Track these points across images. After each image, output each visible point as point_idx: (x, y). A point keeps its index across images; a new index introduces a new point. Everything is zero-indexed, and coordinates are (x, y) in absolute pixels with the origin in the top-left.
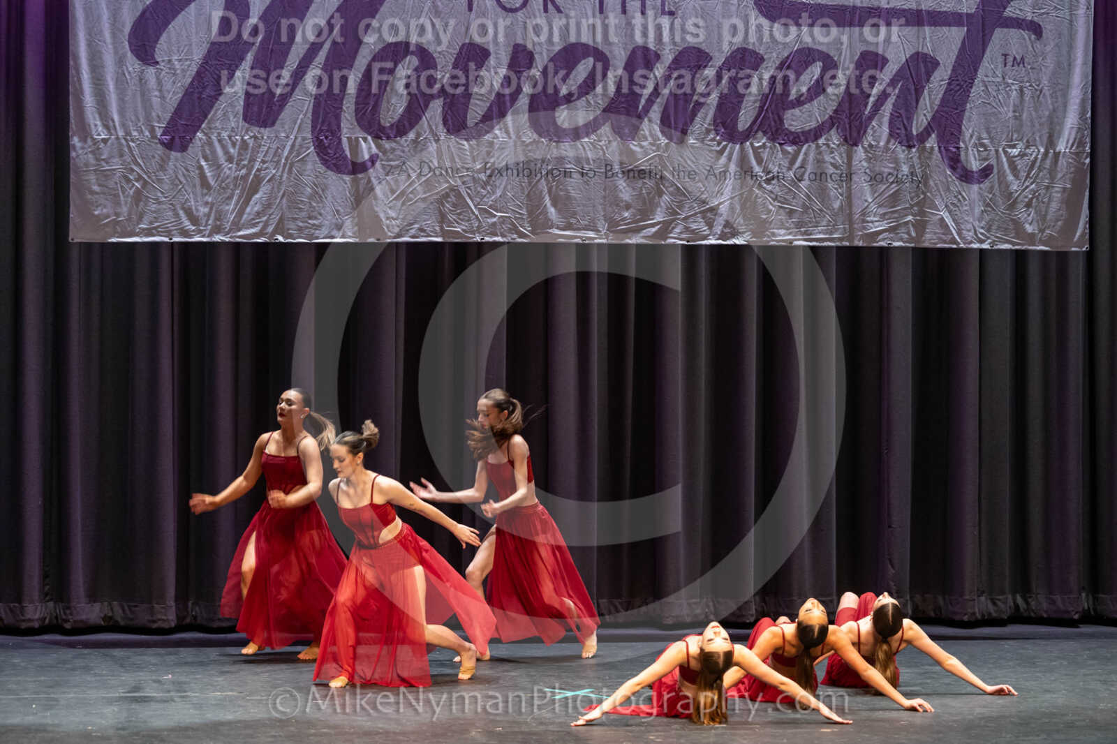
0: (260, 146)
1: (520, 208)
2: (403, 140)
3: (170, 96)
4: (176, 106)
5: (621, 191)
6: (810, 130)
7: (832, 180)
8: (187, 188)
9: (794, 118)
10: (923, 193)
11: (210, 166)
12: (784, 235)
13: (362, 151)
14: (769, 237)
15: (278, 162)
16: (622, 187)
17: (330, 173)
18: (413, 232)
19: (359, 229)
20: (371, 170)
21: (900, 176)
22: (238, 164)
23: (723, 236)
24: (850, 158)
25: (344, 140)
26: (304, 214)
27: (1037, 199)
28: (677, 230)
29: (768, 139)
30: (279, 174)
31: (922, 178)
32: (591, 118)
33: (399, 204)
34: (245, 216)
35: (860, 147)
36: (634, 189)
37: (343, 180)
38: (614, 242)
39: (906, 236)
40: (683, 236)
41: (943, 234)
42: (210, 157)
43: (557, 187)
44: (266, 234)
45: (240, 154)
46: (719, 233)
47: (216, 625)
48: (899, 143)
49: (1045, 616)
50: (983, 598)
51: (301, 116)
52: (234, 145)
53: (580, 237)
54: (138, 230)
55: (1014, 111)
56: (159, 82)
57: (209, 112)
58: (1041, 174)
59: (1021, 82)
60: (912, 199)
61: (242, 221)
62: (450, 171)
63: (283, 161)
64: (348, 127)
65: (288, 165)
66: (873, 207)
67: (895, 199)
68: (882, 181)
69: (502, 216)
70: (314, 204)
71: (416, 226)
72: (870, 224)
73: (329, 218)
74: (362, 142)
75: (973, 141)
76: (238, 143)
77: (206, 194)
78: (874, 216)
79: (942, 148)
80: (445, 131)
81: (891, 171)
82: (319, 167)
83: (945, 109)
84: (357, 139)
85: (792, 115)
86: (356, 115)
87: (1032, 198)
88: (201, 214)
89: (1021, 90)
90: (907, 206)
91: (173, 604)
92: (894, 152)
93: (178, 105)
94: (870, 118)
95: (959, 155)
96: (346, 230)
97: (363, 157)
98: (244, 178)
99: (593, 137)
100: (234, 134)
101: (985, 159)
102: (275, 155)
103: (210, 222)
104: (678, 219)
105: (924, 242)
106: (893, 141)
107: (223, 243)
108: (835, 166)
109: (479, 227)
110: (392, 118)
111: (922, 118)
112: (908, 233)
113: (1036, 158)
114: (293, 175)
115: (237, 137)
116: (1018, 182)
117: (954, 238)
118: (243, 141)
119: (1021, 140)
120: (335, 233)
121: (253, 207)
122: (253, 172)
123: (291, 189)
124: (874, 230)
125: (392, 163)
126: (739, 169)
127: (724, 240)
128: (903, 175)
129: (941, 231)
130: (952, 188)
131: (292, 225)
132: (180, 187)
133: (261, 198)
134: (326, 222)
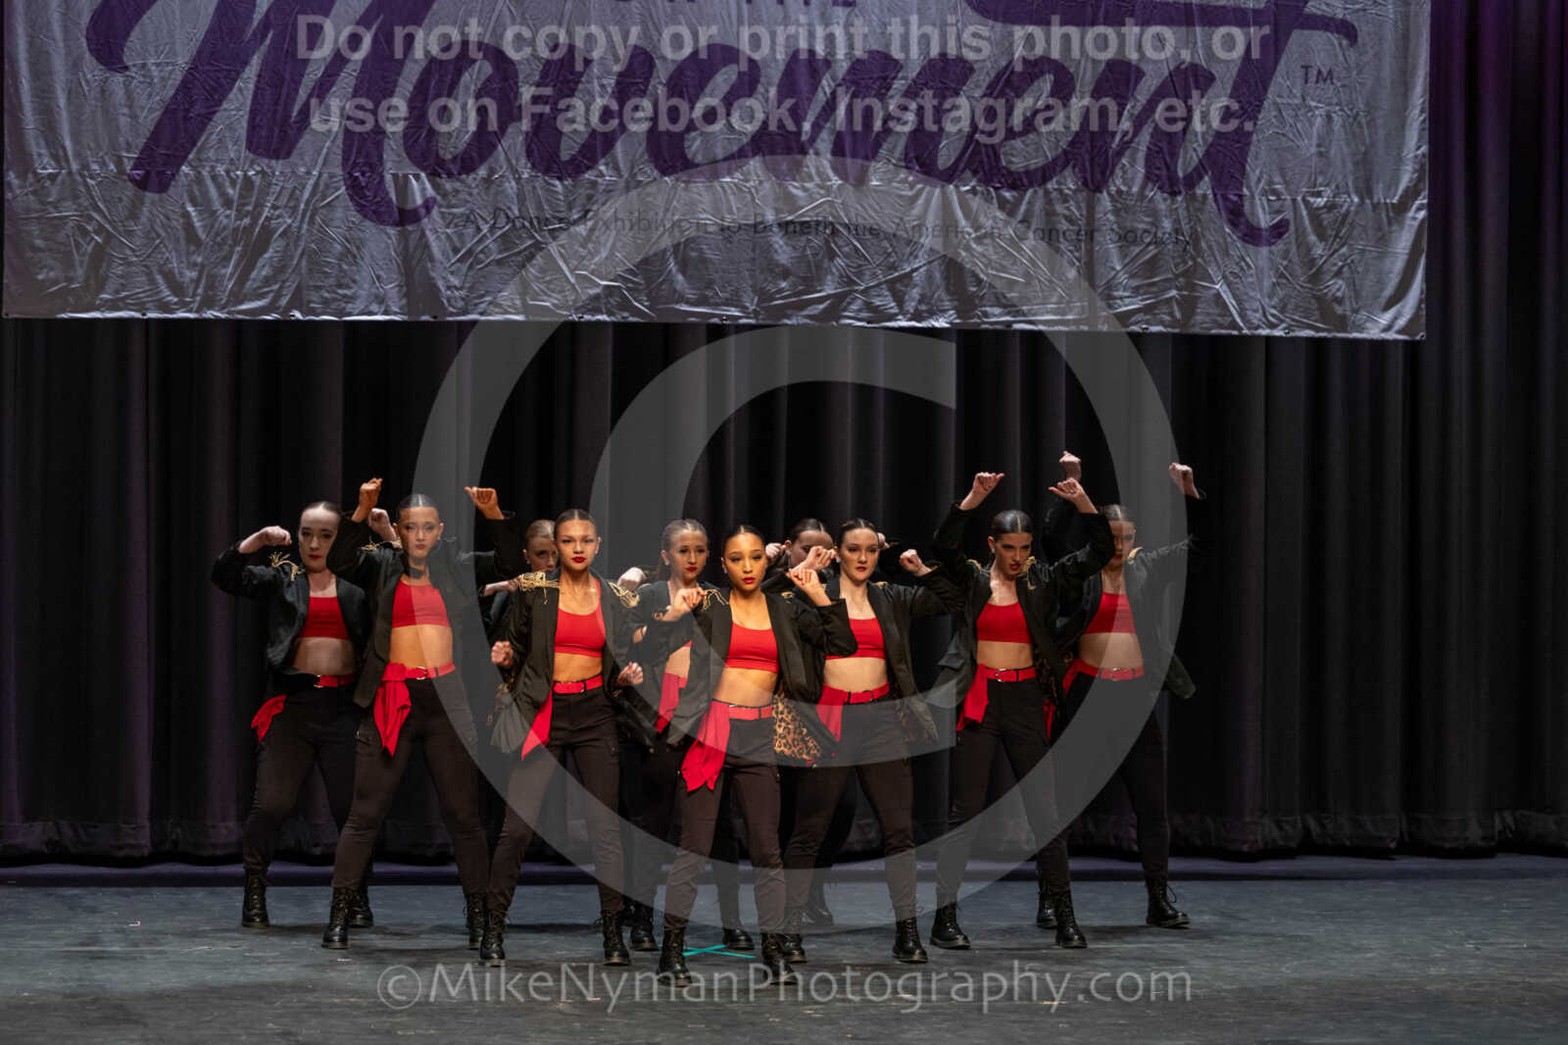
0: (270, 185)
1: (635, 275)
2: (470, 179)
3: (144, 114)
4: (152, 128)
5: (776, 251)
6: (1036, 170)
7: (1065, 239)
8: (167, 242)
9: (1015, 152)
10: (1193, 259)
11: (200, 213)
12: (1000, 315)
13: (413, 194)
14: (979, 317)
15: (295, 208)
16: (776, 246)
17: (368, 223)
18: (482, 307)
19: (408, 303)
20: (425, 220)
21: (1160, 234)
22: (239, 210)
23: (917, 316)
24: (1091, 207)
25: (388, 178)
26: (330, 281)
27: (1350, 267)
28: (854, 307)
29: (979, 181)
30: (294, 225)
31: (1190, 237)
32: (735, 149)
33: (464, 267)
34: (250, 283)
35: (1105, 193)
36: (794, 248)
37: (387, 234)
38: (766, 323)
39: (1168, 318)
40: (864, 315)
41: (1220, 315)
42: (199, 200)
43: (686, 245)
44: (278, 308)
45: (241, 196)
46: (912, 311)
47: (207, 852)
48: (1160, 188)
50: (1266, 821)
51: (328, 144)
52: (233, 183)
53: (720, 316)
54: (98, 302)
55: (1319, 146)
56: (129, 94)
57: (199, 138)
58: (1356, 233)
59: (1330, 104)
60: (1176, 266)
61: (244, 291)
62: (535, 222)
63: (302, 206)
64: (394, 161)
65: (308, 215)
66: (1123, 278)
67: (1152, 266)
68: (1135, 241)
69: (608, 287)
70: (345, 267)
71: (488, 299)
72: (1119, 301)
73: (366, 286)
74: (414, 182)
75: (1261, 185)
76: (239, 181)
77: (194, 252)
78: (1125, 290)
79: (1219, 197)
80: (529, 165)
81: (1148, 227)
82: (355, 216)
83: (1223, 142)
84: (406, 176)
85: (1013, 148)
86: (405, 143)
87: (1342, 267)
88: (187, 280)
89: (1329, 117)
90: (1170, 276)
91: (147, 823)
92: (1151, 200)
93: (156, 128)
94: (1120, 154)
95: (1243, 206)
96: (390, 303)
97: (414, 201)
98: (248, 230)
99: (738, 175)
100: (234, 168)
101: (1279, 212)
102: (291, 196)
103: (200, 291)
104: (856, 291)
105: (1193, 326)
106: (1150, 185)
107: (217, 320)
108: (1070, 220)
110: (455, 148)
111: (1191, 155)
112: (1171, 314)
113: (1348, 211)
114: (316, 227)
115: (239, 173)
116: (1322, 245)
117: (1234, 321)
118: (246, 178)
119: (1327, 185)
120: (374, 307)
121: (259, 272)
122: (261, 222)
123: (313, 246)
124: (1125, 309)
125: (455, 210)
126: (937, 222)
127: (919, 322)
128: (1164, 234)
129: (1217, 311)
130: (1232, 253)
131: (314, 297)
132: (158, 241)
133: (272, 257)
134: (362, 292)
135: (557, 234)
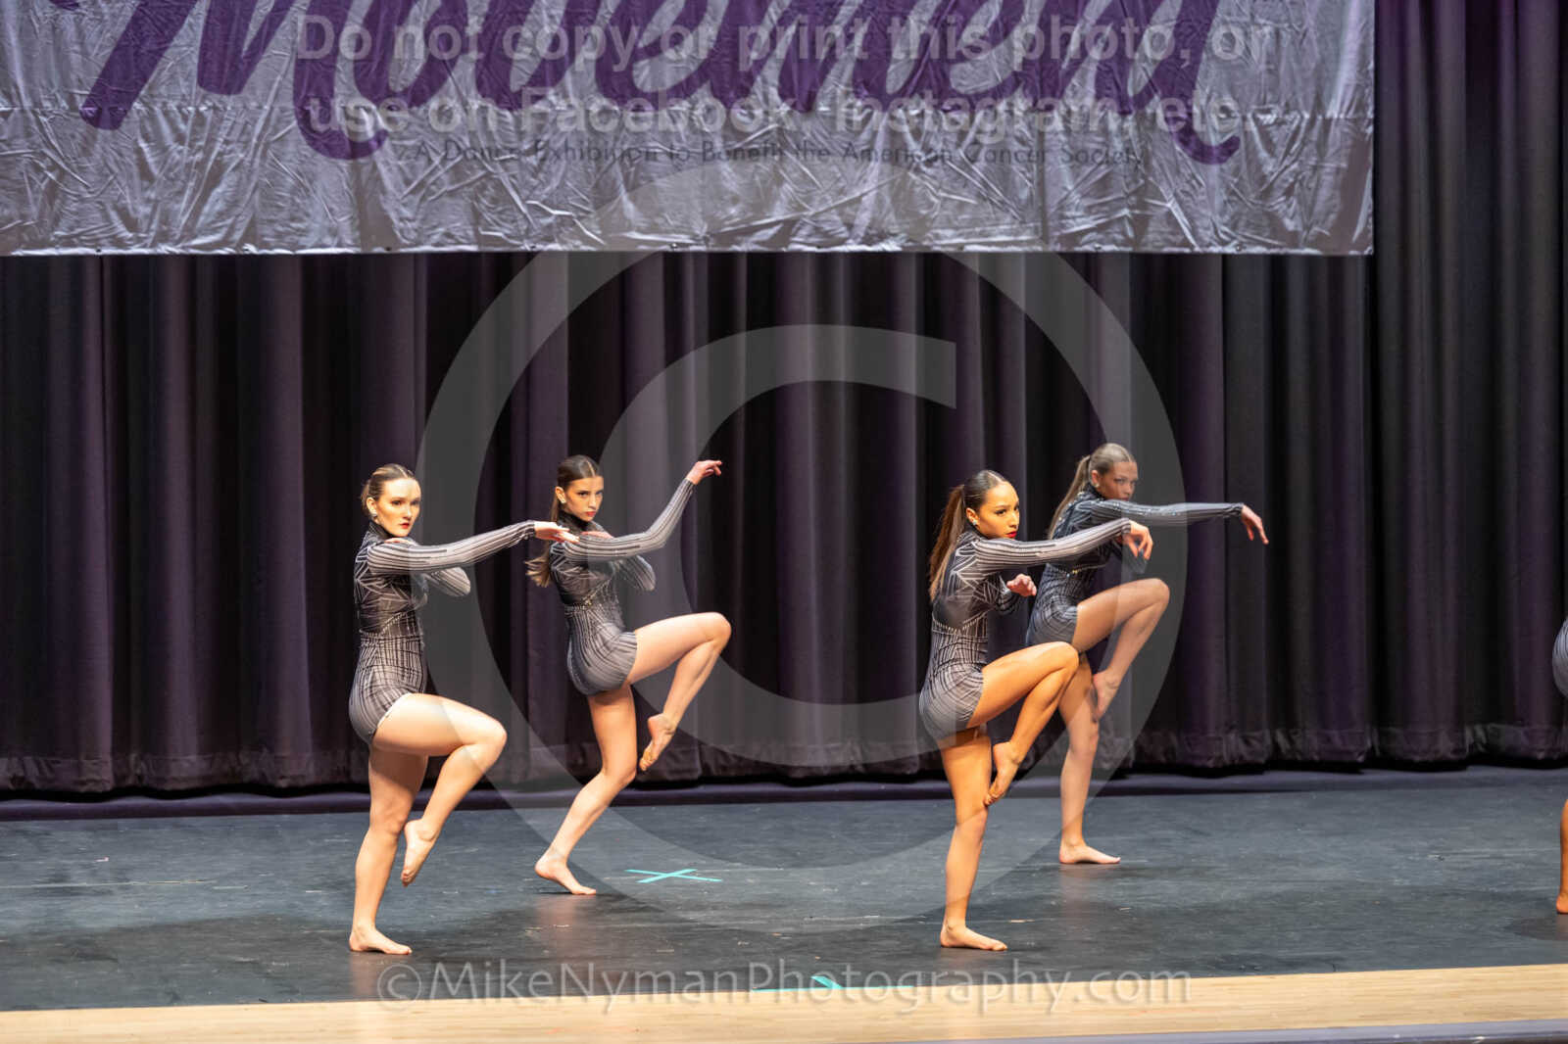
0: (222, 120)
1: (586, 203)
3: (95, 51)
5: (724, 178)
7: (1017, 159)
8: (119, 178)
10: (1144, 177)
11: (153, 149)
12: (952, 237)
14: (930, 240)
15: (247, 143)
16: (725, 174)
17: (319, 156)
18: (436, 238)
19: (362, 237)
20: (377, 153)
21: (1111, 154)
22: (191, 146)
23: (867, 240)
26: (284, 215)
27: (1301, 185)
28: (804, 232)
30: (248, 159)
31: (1141, 156)
33: (417, 199)
34: (202, 219)
36: (744, 176)
37: (338, 167)
38: (716, 249)
39: (1119, 237)
40: (812, 240)
41: (1172, 233)
42: (152, 136)
43: (636, 172)
44: (232, 242)
45: (194, 132)
46: (862, 235)
47: (168, 787)
49: (1316, 758)
50: (1232, 736)
51: (279, 78)
52: (185, 119)
53: (670, 244)
54: (52, 239)
56: (80, 33)
58: (1306, 149)
59: (1277, 22)
60: (1128, 185)
61: (199, 225)
62: (486, 153)
63: (254, 140)
64: (344, 93)
65: (261, 147)
66: (1075, 198)
67: (1104, 185)
68: (1086, 161)
69: (560, 216)
70: (298, 201)
71: (441, 230)
72: (1071, 221)
76: (191, 117)
77: (146, 189)
78: (1077, 209)
81: (1099, 147)
82: (306, 150)
87: (1293, 185)
88: (140, 216)
90: (1122, 195)
91: (109, 759)
96: (343, 236)
98: (201, 165)
100: (185, 104)
102: (243, 132)
103: (153, 227)
104: (805, 217)
105: (1145, 245)
107: (173, 256)
108: (1022, 141)
109: (528, 231)
112: (1124, 233)
113: (1299, 127)
114: (269, 161)
115: (190, 109)
116: (1274, 160)
117: (1186, 238)
118: (198, 113)
119: (1278, 102)
120: (328, 240)
121: (213, 206)
122: (213, 157)
123: (266, 180)
124: (1076, 229)
125: (406, 143)
126: (888, 146)
127: (870, 245)
128: (1115, 153)
129: (1168, 229)
130: (1182, 170)
131: (267, 230)
132: (111, 178)
133: (224, 192)
134: (317, 226)
135: (508, 164)
